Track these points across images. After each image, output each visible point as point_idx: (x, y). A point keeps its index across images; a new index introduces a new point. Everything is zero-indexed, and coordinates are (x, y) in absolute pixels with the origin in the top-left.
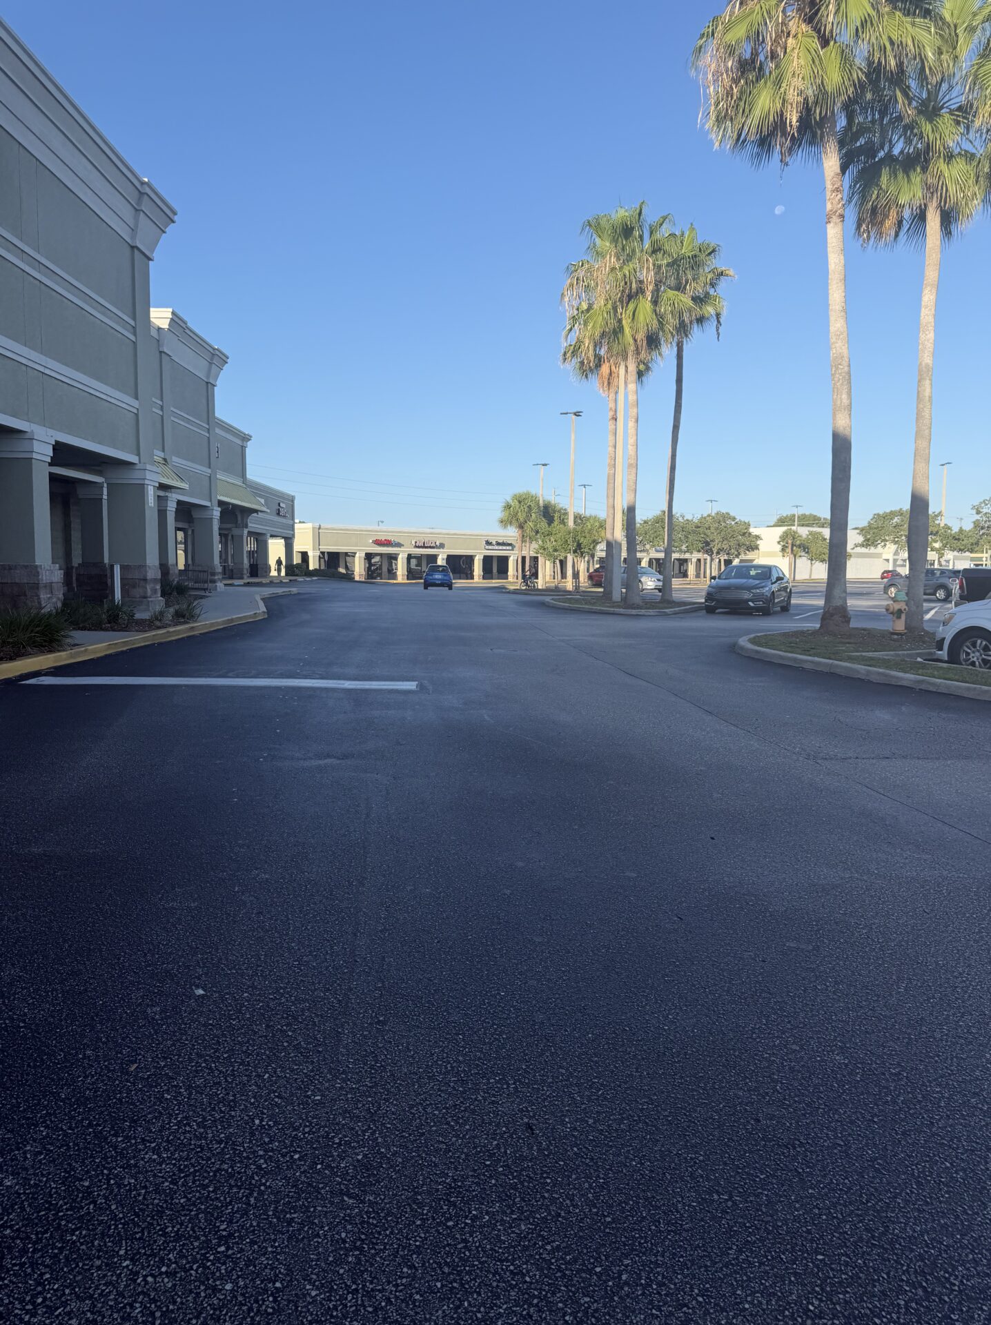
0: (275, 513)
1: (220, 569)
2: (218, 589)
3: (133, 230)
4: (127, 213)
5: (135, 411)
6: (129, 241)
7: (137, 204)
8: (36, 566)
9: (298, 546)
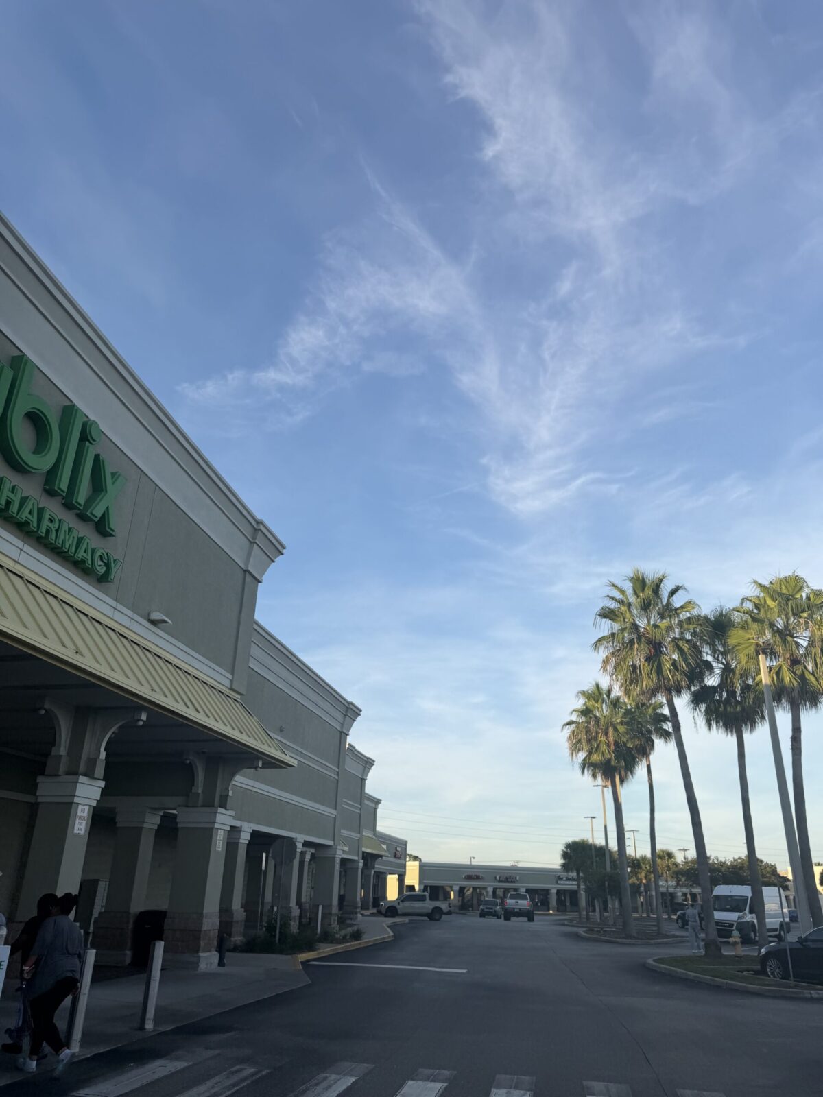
0: (393, 854)
1: (360, 905)
2: (358, 919)
3: (342, 725)
4: (340, 717)
5: (334, 816)
6: (339, 729)
7: (347, 711)
8: (290, 907)
9: (408, 882)
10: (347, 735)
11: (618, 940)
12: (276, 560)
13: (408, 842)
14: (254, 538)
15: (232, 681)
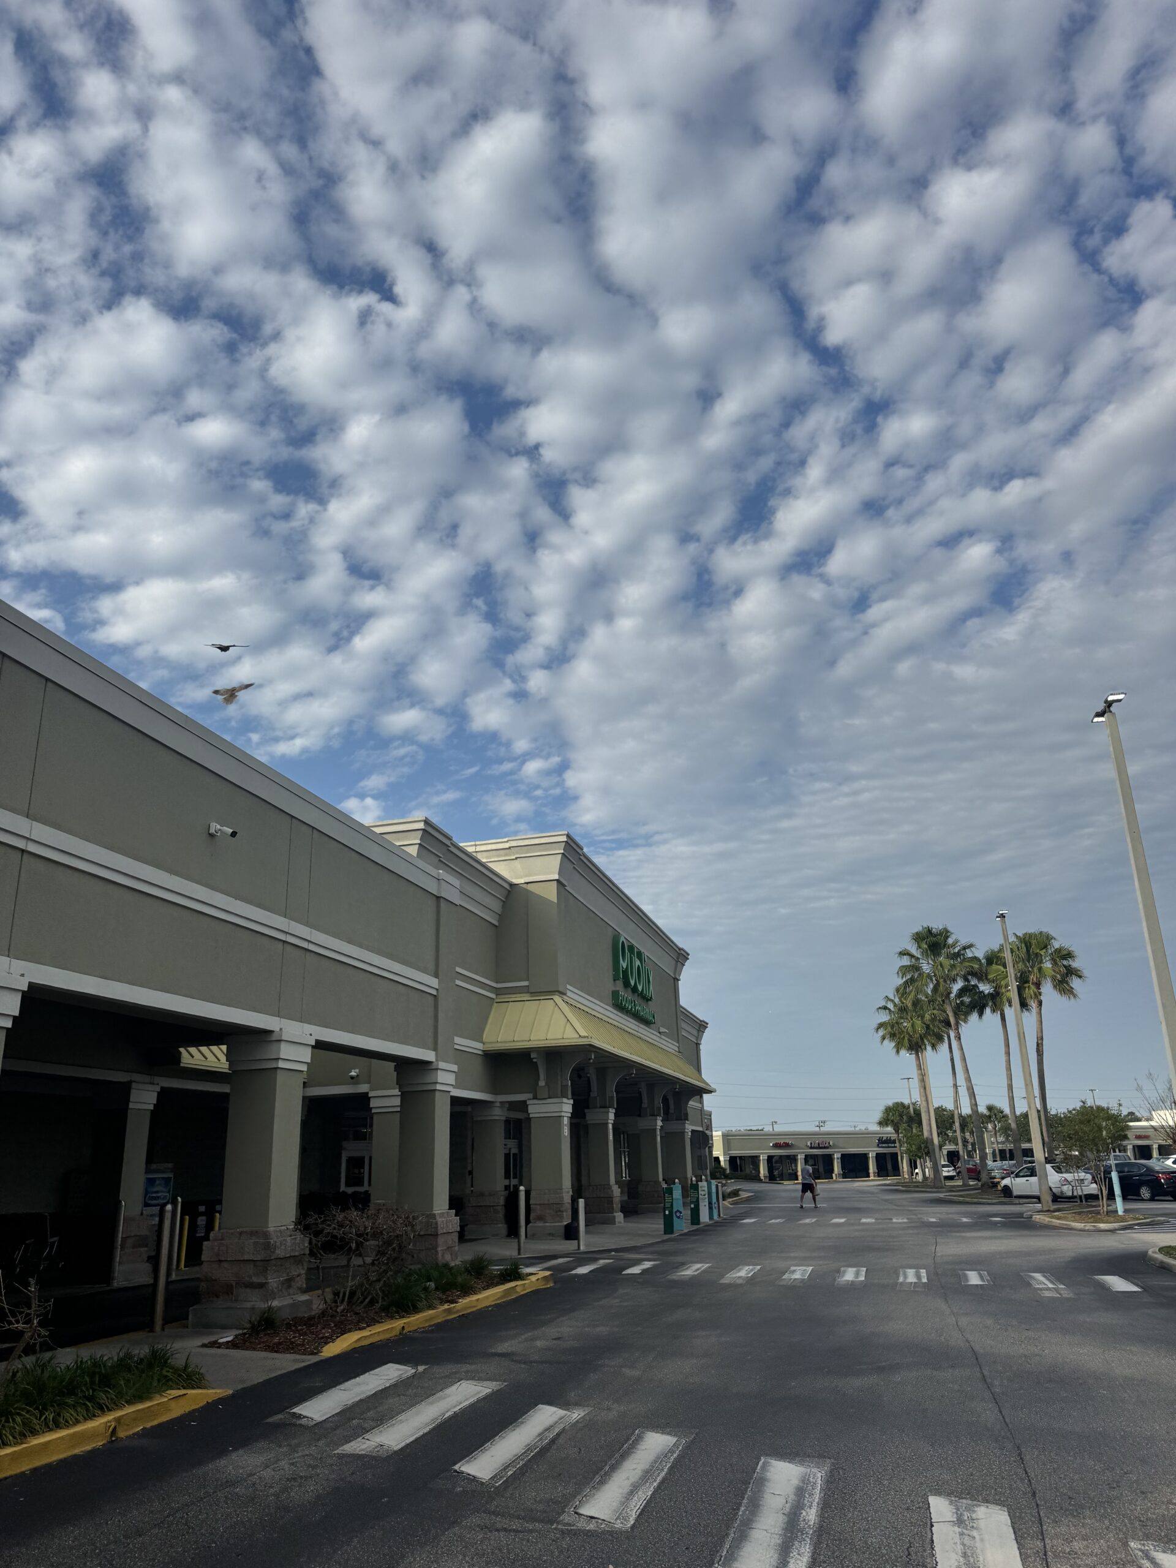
10: (700, 1044)
11: (928, 1190)
12: (686, 964)
13: (713, 1113)
14: (678, 959)
15: (678, 1047)
